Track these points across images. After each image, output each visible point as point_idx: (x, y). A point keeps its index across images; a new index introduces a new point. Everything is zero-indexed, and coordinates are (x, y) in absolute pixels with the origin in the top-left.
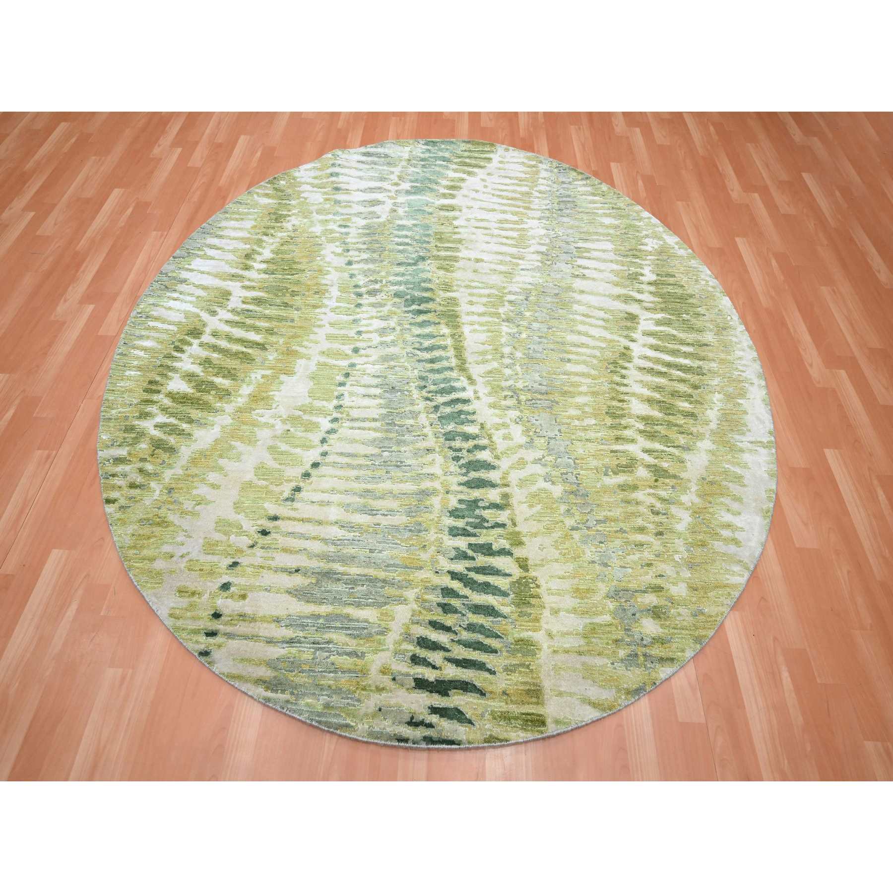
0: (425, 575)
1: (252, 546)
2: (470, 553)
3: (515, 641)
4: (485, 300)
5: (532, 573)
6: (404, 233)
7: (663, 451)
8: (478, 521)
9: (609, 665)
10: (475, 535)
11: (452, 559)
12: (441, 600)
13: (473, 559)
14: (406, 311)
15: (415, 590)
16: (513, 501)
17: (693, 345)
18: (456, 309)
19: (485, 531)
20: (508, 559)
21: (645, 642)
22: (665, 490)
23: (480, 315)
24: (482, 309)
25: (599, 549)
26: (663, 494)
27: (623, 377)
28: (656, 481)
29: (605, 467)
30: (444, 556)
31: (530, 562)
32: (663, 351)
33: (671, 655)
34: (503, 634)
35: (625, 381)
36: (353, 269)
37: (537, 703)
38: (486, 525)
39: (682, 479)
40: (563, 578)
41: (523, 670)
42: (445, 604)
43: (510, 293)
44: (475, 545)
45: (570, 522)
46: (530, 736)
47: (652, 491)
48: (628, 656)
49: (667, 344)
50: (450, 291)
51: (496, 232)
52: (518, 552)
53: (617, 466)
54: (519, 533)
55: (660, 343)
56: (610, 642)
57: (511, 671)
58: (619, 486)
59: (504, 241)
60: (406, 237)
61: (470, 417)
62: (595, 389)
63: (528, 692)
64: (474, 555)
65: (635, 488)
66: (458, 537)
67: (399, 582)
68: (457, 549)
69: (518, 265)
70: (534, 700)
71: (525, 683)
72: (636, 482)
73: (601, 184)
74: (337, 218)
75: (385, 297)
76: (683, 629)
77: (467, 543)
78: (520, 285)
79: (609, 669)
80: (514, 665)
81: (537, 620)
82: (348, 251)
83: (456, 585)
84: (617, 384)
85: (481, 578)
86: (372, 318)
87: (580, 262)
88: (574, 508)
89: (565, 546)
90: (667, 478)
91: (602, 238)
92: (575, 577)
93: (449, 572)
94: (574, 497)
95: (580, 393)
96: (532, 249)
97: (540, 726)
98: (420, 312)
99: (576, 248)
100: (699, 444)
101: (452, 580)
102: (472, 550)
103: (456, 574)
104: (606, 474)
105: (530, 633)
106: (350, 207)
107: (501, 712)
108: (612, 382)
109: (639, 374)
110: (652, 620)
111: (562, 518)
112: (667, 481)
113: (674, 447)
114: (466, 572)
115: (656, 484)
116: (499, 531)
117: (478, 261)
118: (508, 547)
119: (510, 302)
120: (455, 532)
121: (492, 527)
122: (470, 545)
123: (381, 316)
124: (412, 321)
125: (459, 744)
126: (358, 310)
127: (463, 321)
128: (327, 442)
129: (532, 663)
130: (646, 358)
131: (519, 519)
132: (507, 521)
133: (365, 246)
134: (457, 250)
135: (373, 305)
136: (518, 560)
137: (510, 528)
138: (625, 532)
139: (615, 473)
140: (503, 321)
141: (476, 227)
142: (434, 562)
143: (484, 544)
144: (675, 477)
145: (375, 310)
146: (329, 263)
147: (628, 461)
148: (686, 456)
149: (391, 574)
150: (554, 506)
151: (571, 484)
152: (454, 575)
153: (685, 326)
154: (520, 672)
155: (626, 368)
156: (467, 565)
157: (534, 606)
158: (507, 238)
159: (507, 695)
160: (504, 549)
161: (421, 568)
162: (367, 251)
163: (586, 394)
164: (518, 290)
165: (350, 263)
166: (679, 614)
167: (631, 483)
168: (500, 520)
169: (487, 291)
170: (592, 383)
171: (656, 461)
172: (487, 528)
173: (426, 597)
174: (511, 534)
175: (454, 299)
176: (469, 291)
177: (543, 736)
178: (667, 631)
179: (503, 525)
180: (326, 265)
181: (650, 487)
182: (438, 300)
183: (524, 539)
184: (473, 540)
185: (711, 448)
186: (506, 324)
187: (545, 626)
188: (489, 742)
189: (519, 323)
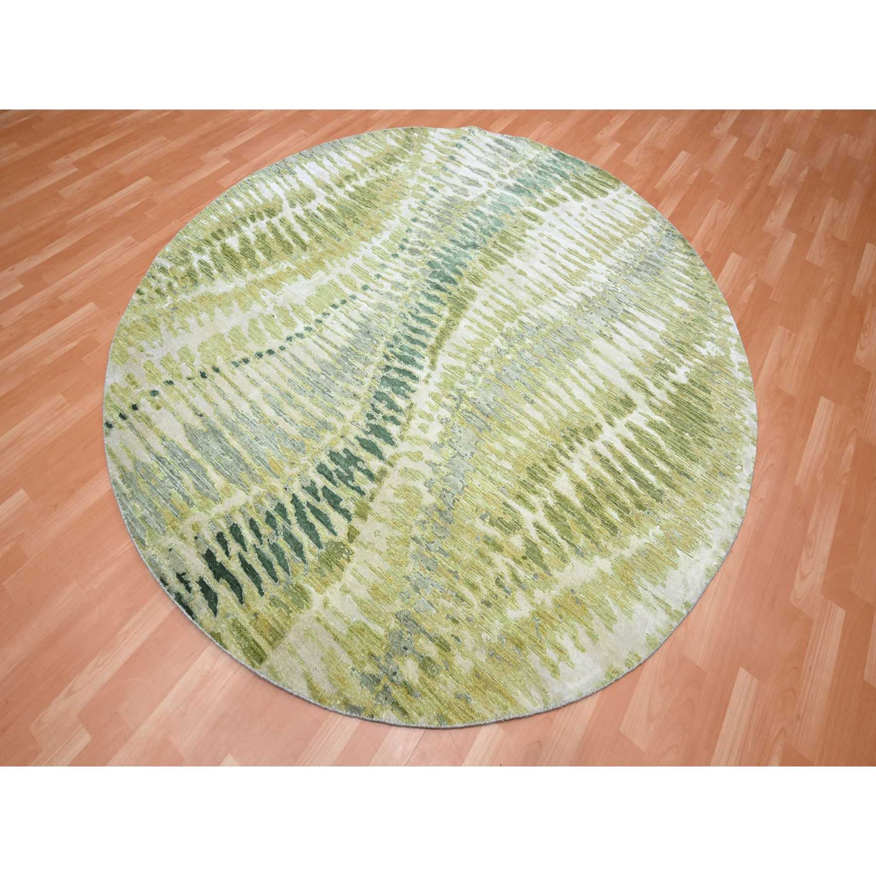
0: (277, 484)
1: (189, 379)
2: (320, 494)
3: (296, 585)
4: (500, 308)
5: (352, 547)
6: (478, 218)
7: (554, 538)
8: (346, 475)
9: (349, 668)
10: (334, 483)
11: (303, 488)
12: (271, 510)
13: (318, 499)
14: (427, 280)
15: (261, 490)
16: (386, 481)
17: (673, 467)
18: (468, 301)
19: (345, 486)
20: (345, 521)
21: (394, 678)
22: (526, 572)
23: (485, 317)
24: (490, 313)
25: (422, 573)
26: (521, 573)
27: (572, 448)
28: (524, 558)
29: (487, 512)
30: (300, 481)
31: (358, 537)
32: (634, 452)
33: (407, 707)
34: (292, 572)
35: (570, 454)
36: (413, 226)
37: (270, 643)
38: (350, 482)
39: (551, 575)
40: (374, 571)
41: (284, 611)
42: (272, 516)
43: (527, 315)
44: (329, 490)
45: (417, 532)
46: (243, 660)
47: (512, 563)
48: (371, 675)
49: (644, 449)
50: (475, 284)
51: (558, 257)
52: (356, 522)
53: (499, 518)
54: (369, 508)
55: (637, 443)
56: (367, 652)
57: (275, 604)
58: (486, 536)
59: (560, 268)
60: (476, 222)
61: (407, 393)
62: (534, 441)
63: (272, 629)
64: (322, 497)
65: (499, 549)
66: (321, 475)
67: (256, 474)
68: (313, 483)
69: (554, 295)
70: (271, 639)
71: (277, 622)
72: (504, 545)
73: (702, 266)
74: (434, 181)
75: (420, 260)
76: (437, 698)
77: (324, 484)
78: (542, 314)
79: (347, 671)
80: (281, 601)
81: (326, 584)
82: (422, 210)
83: (290, 508)
84: (561, 451)
85: (311, 518)
86: (397, 270)
87: (618, 325)
88: (431, 524)
89: (397, 547)
90: (537, 563)
91: (659, 316)
92: (383, 578)
93: (293, 495)
94: (438, 515)
95: (518, 436)
96: (579, 289)
97: (257, 661)
98: (438, 287)
99: (624, 310)
100: (597, 558)
101: (291, 502)
102: (323, 493)
103: (298, 501)
104: (483, 518)
105: (312, 589)
106: (451, 177)
107: (241, 625)
108: (557, 446)
109: (591, 457)
110: (417, 667)
111: (413, 523)
112: (535, 566)
113: (568, 542)
114: (305, 505)
115: (521, 560)
116: (356, 495)
117: (521, 273)
118: (352, 511)
119: (521, 322)
120: (323, 470)
121: (353, 488)
122: (325, 488)
123: (405, 273)
124: (426, 291)
125: (193, 619)
126: (392, 259)
127: (467, 314)
128: (291, 341)
129: (294, 612)
130: (610, 447)
131: (378, 498)
132: (369, 492)
133: (437, 213)
134: (510, 254)
135: (406, 261)
136: (351, 528)
137: (365, 499)
138: (457, 577)
139: (492, 523)
140: (502, 334)
141: (543, 245)
142: (291, 480)
143: (336, 496)
144: (545, 568)
145: (404, 265)
146: (400, 212)
147: (512, 522)
148: (574, 559)
149: (255, 465)
150: (416, 510)
151: (445, 503)
152: (295, 500)
153: (679, 444)
154: (280, 611)
155: (581, 443)
156: (310, 501)
157: (333, 572)
158: (564, 267)
159: (257, 618)
160: (348, 511)
161: (278, 477)
162: (436, 218)
163: (523, 439)
164: (536, 316)
165: (415, 220)
166: (445, 683)
167: (499, 542)
168: (363, 487)
169: (507, 302)
170: (537, 435)
171: (540, 541)
172: (348, 485)
173: (263, 500)
174: (363, 504)
175: (474, 293)
176: (492, 293)
177: (252, 668)
178: (421, 686)
179: (362, 493)
180: (396, 212)
181: (514, 559)
182: (460, 285)
183: (369, 516)
184: (330, 486)
185: (606, 571)
186: (502, 338)
187: (328, 595)
188: (213, 636)
189: (513, 344)
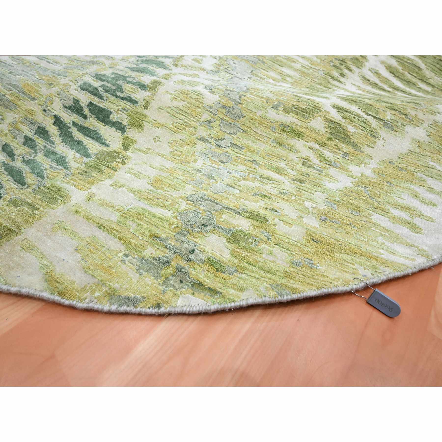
0: (32, 106)
2: (86, 111)
3: (50, 186)
7: (358, 115)
8: (114, 88)
10: (101, 97)
11: (66, 107)
12: (30, 134)
13: (85, 117)
15: (16, 116)
16: (161, 89)
19: (112, 98)
20: (119, 134)
22: (334, 152)
25: (214, 165)
26: (329, 155)
28: (329, 139)
30: (61, 100)
31: (135, 145)
34: (48, 177)
38: (119, 94)
39: (362, 152)
42: (31, 139)
44: (96, 106)
45: (203, 132)
47: (317, 147)
52: (131, 133)
53: (293, 106)
54: (144, 116)
58: (282, 124)
64: (88, 114)
65: (299, 135)
66: (85, 92)
67: (7, 100)
68: (77, 101)
72: (303, 130)
77: (89, 101)
83: (53, 130)
85: (78, 135)
88: (218, 122)
89: (181, 149)
90: (344, 142)
93: (55, 116)
94: (225, 112)
100: (409, 128)
101: (54, 124)
102: (90, 110)
103: (61, 122)
104: (275, 108)
111: (197, 124)
112: (343, 146)
113: (375, 117)
114: (70, 125)
115: (326, 142)
116: (128, 105)
118: (125, 123)
121: (123, 99)
122: (91, 103)
131: (154, 104)
132: (142, 100)
136: (126, 139)
137: (139, 108)
138: (258, 164)
139: (286, 111)
142: (50, 99)
143: (104, 110)
144: (355, 146)
147: (308, 107)
148: (383, 133)
149: (6, 91)
150: (198, 110)
151: (230, 99)
152: (57, 121)
156: (76, 121)
160: (121, 123)
161: (34, 99)
167: (298, 128)
168: (134, 96)
171: (343, 121)
172: (116, 96)
173: (20, 126)
174: (137, 113)
179: (134, 102)
181: (318, 143)
183: (146, 124)
184: (96, 101)
185: (421, 140)
